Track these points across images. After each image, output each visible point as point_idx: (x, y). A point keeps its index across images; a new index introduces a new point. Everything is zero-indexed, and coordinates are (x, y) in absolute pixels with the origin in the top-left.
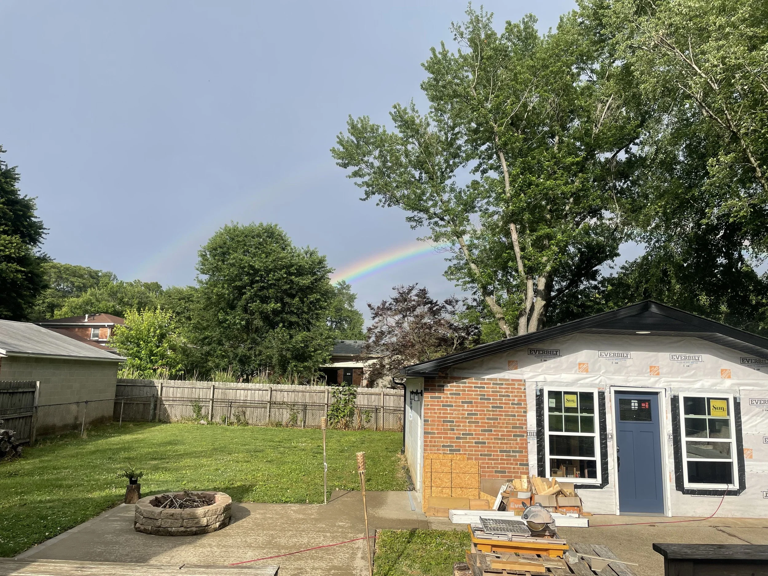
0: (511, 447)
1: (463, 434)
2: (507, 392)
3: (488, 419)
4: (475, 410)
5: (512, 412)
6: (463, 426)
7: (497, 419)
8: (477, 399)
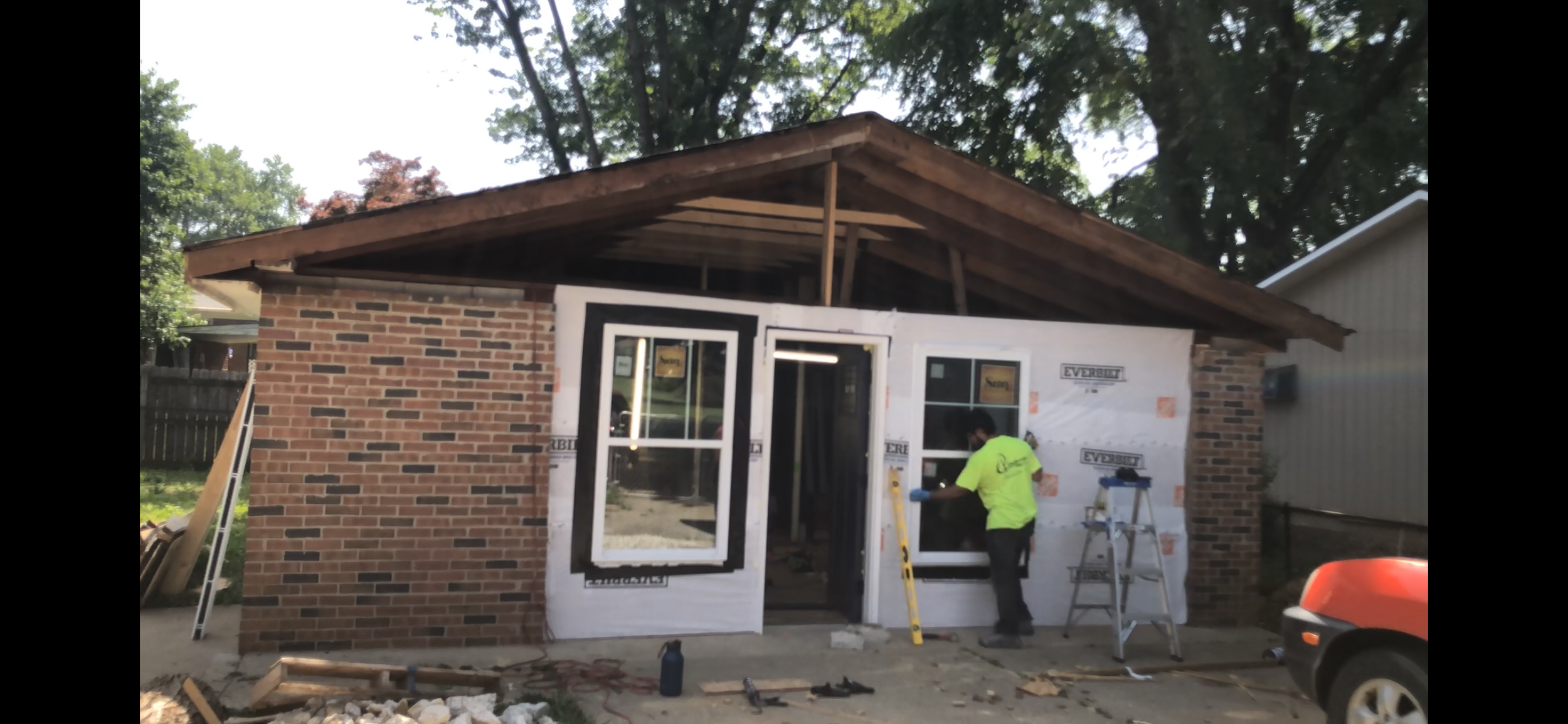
0: (505, 479)
1: (370, 446)
2: (503, 335)
3: (446, 405)
4: (409, 383)
5: (513, 386)
6: (372, 425)
7: (469, 406)
8: (418, 352)
